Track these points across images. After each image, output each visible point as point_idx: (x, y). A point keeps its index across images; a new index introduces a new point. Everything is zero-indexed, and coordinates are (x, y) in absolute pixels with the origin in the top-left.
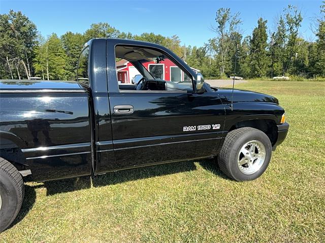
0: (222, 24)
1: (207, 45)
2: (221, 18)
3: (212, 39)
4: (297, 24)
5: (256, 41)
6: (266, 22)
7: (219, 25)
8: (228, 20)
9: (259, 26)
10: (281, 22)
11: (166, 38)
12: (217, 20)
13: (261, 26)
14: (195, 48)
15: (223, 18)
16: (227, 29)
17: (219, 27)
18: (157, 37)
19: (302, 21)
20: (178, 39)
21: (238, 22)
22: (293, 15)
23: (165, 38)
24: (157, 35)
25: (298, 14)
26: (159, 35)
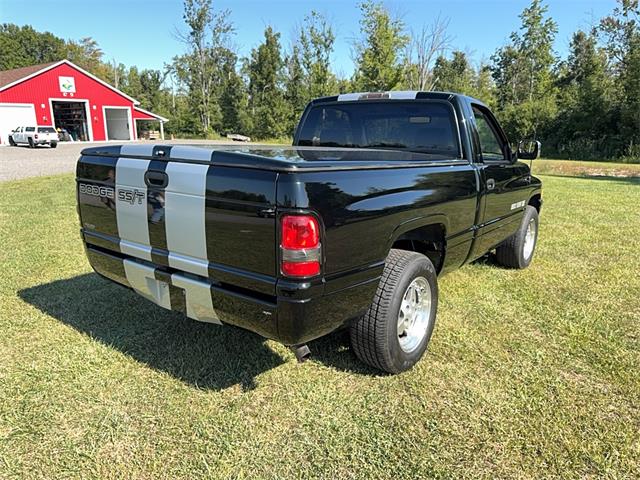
0: (197, 28)
1: (169, 68)
2: (196, 17)
3: (180, 57)
4: (327, 47)
5: (264, 69)
6: (278, 35)
7: (192, 30)
8: (209, 21)
9: (267, 41)
10: (303, 39)
11: (66, 42)
12: (188, 19)
13: (271, 42)
14: (133, 70)
15: (200, 17)
16: (207, 40)
17: (192, 34)
18: (43, 36)
19: (335, 41)
20: (95, 47)
21: (228, 29)
22: (319, 29)
23: (62, 41)
24: (43, 32)
25: (327, 28)
26: (48, 34)
